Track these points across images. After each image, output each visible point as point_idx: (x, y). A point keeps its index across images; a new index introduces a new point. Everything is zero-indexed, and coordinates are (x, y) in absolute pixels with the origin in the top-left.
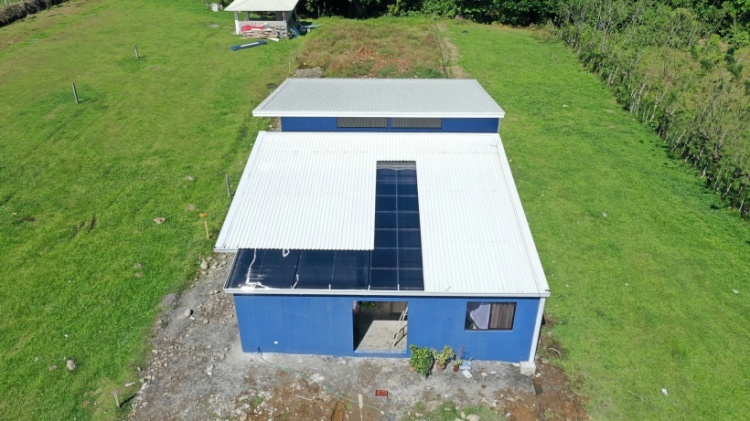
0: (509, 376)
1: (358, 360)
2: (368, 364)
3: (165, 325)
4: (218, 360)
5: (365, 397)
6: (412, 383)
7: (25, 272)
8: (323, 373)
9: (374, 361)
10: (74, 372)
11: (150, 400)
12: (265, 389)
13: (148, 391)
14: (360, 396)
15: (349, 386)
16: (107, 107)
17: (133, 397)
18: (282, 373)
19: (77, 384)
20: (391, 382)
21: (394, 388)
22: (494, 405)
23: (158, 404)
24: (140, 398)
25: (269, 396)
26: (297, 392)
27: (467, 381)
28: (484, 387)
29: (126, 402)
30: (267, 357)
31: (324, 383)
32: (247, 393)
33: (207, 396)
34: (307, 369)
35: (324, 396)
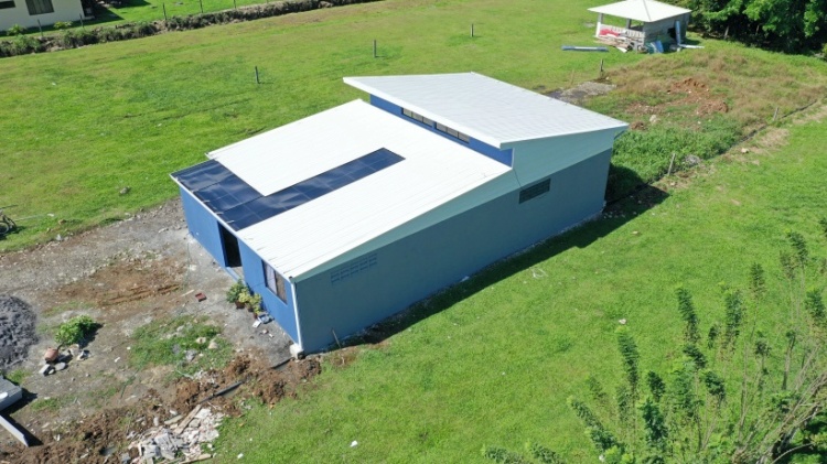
0: (277, 345)
2: (225, 280)
4: (174, 229)
5: (192, 293)
7: (188, 141)
8: (199, 268)
9: (232, 281)
10: (121, 195)
11: (122, 226)
12: (164, 255)
13: (128, 222)
14: (192, 291)
15: (197, 283)
17: (119, 220)
18: (184, 253)
19: (114, 201)
20: (216, 297)
21: (212, 300)
22: (238, 350)
23: (122, 229)
24: (121, 223)
25: (160, 257)
26: (173, 267)
27: (250, 327)
28: (252, 337)
29: (113, 220)
30: (192, 241)
31: (190, 272)
32: (155, 251)
33: (141, 241)
34: (197, 260)
35: (179, 278)
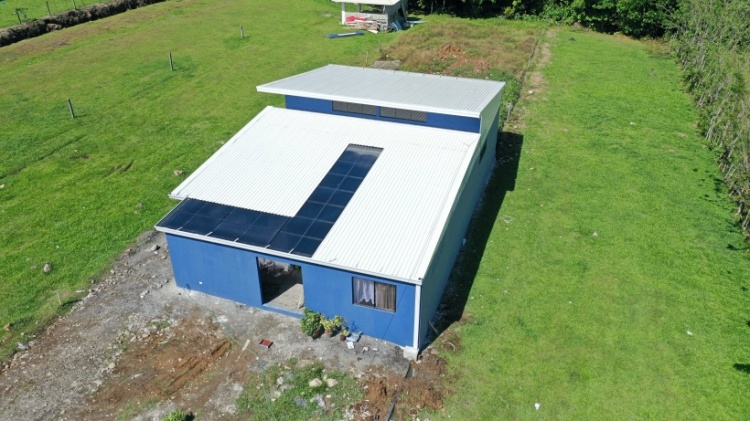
0: (388, 356)
1: (265, 313)
2: (270, 318)
3: (132, 253)
4: (155, 288)
5: (252, 343)
6: (298, 341)
7: (58, 195)
8: (229, 316)
9: (279, 316)
10: (47, 274)
11: (87, 306)
12: (176, 317)
13: (91, 299)
14: (248, 341)
15: (245, 332)
16: (194, 76)
17: (77, 301)
18: (197, 309)
19: (45, 283)
20: (281, 337)
21: (280, 342)
22: (359, 376)
23: (92, 310)
24: (81, 303)
25: (175, 323)
26: (200, 326)
27: (347, 351)
28: (359, 359)
29: (71, 303)
30: (193, 294)
31: (225, 324)
32: (160, 318)
33: (130, 313)
34: (219, 310)
35: (219, 334)
